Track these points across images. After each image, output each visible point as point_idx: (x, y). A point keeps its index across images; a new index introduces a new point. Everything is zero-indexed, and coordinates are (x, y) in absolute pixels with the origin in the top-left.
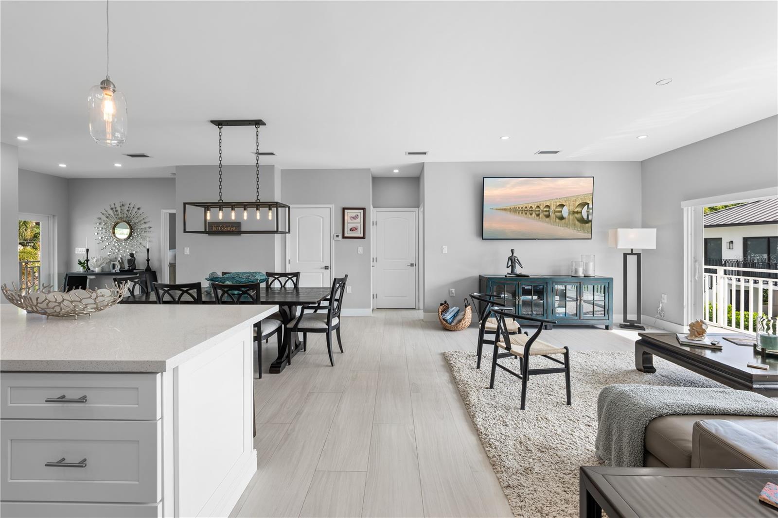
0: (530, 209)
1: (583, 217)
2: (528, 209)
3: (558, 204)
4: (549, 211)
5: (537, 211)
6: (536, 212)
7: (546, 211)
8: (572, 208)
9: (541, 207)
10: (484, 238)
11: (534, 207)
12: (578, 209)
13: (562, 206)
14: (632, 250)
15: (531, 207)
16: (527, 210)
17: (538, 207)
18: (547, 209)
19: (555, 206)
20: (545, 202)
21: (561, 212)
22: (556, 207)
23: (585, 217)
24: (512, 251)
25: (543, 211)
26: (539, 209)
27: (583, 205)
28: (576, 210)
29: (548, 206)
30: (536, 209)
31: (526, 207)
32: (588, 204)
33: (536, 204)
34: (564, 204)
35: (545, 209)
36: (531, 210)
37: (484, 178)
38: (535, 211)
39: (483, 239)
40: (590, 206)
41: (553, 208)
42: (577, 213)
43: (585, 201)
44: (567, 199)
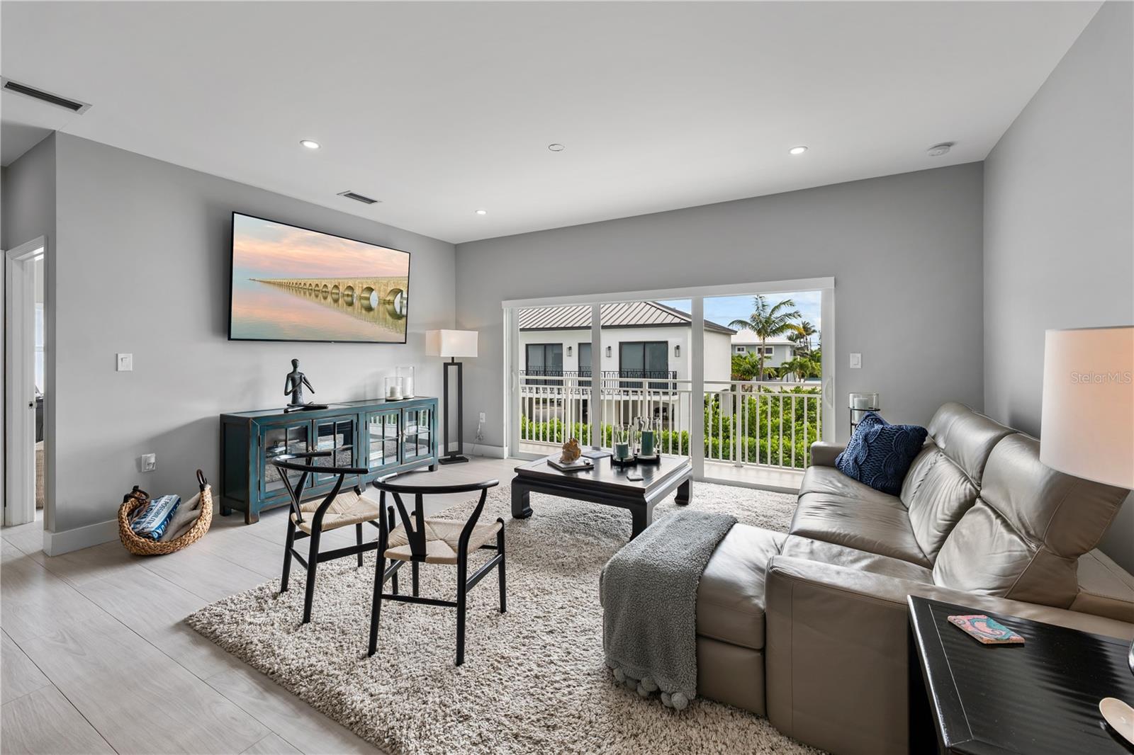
0: (324, 290)
1: (395, 309)
2: (321, 288)
3: (365, 286)
4: (352, 296)
5: (334, 293)
6: (333, 296)
7: (348, 295)
8: (382, 295)
9: (341, 287)
10: (232, 337)
11: (330, 287)
12: (390, 298)
13: (370, 290)
14: (453, 358)
15: (325, 286)
16: (319, 291)
17: (336, 287)
18: (350, 293)
19: (361, 289)
20: (346, 281)
21: (368, 299)
22: (363, 291)
23: (398, 311)
24: (294, 363)
25: (344, 295)
26: (337, 291)
27: (397, 292)
28: (388, 299)
29: (350, 288)
30: (333, 291)
31: (317, 285)
32: (401, 291)
33: (333, 281)
34: (373, 287)
35: (346, 293)
36: (326, 292)
37: (233, 213)
38: (332, 293)
39: (230, 339)
40: (405, 295)
41: (357, 292)
42: (389, 302)
43: (398, 287)
44: (377, 280)
